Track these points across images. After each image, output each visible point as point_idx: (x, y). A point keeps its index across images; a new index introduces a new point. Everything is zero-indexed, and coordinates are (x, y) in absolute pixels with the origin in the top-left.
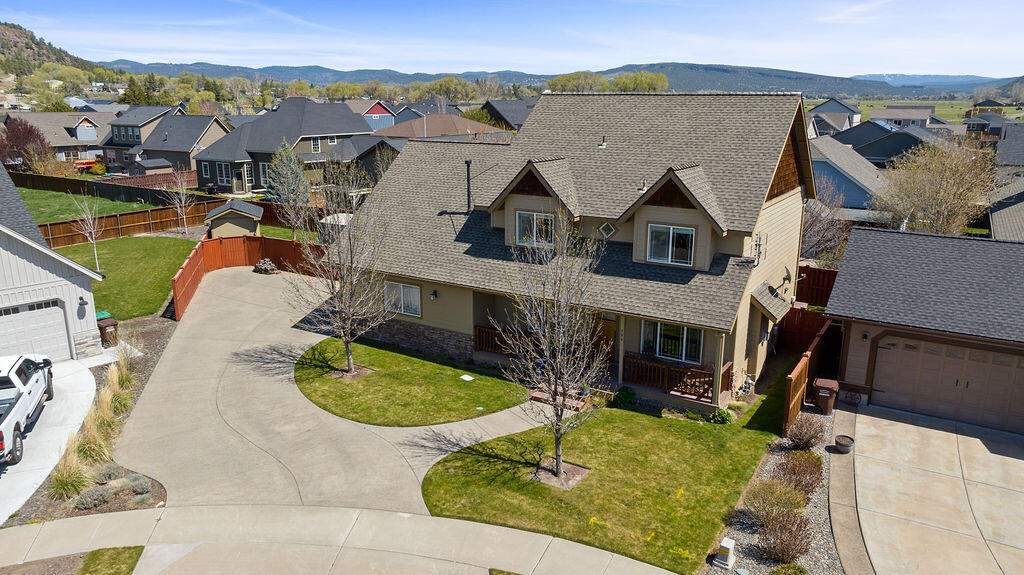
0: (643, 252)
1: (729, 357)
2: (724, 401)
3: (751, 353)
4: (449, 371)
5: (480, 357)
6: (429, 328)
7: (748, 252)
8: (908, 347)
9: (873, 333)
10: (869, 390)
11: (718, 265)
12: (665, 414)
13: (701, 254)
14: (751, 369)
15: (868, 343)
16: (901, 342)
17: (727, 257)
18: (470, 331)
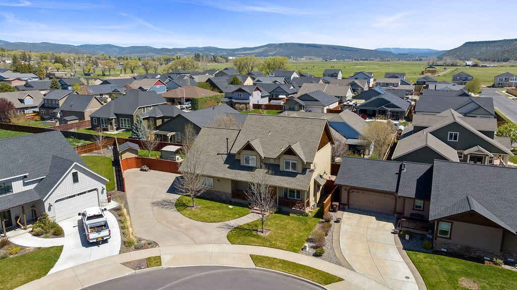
0: (283, 168)
1: (308, 197)
2: (307, 210)
3: (315, 195)
4: (225, 205)
5: (233, 200)
6: (216, 191)
7: (312, 167)
8: (357, 192)
9: (348, 189)
10: (348, 205)
11: (304, 171)
12: (291, 215)
13: (299, 169)
14: (315, 200)
15: (347, 191)
16: (355, 191)
17: (306, 169)
18: (231, 192)
